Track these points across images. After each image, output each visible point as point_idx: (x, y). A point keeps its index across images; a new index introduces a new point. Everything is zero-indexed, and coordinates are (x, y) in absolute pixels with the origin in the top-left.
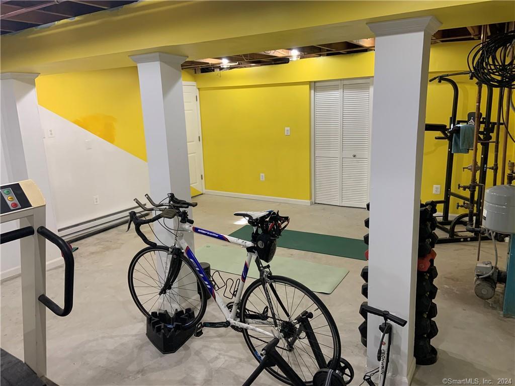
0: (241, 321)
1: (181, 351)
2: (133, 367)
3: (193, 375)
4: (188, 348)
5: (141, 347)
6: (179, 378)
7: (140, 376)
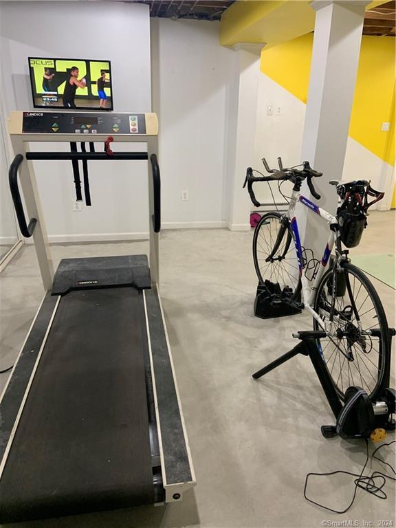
0: (314, 309)
1: (270, 321)
2: (224, 313)
3: (261, 340)
4: (278, 322)
5: (243, 303)
6: (249, 337)
7: (224, 320)
